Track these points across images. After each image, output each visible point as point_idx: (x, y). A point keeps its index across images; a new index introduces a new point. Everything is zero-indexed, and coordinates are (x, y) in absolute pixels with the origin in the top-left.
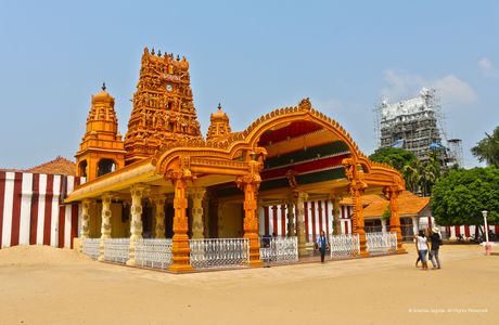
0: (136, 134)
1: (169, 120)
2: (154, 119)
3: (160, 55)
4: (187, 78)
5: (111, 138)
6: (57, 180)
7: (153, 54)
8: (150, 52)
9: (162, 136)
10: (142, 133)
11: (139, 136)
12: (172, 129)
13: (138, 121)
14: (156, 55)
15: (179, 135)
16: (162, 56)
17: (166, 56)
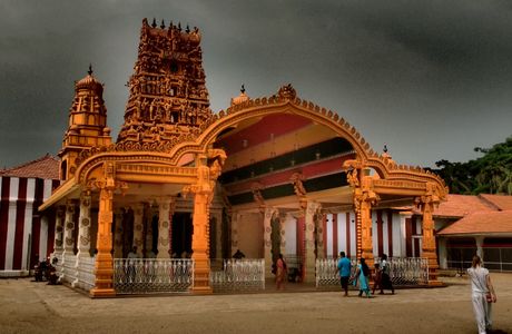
0: (129, 128)
1: (171, 109)
2: (151, 109)
3: (163, 27)
4: (198, 54)
5: (95, 133)
6: (31, 185)
7: (154, 25)
8: (150, 24)
9: (162, 129)
10: (135, 127)
11: (132, 130)
12: (176, 121)
13: (132, 112)
14: (158, 27)
15: (183, 128)
16: (167, 29)
17: (172, 27)
